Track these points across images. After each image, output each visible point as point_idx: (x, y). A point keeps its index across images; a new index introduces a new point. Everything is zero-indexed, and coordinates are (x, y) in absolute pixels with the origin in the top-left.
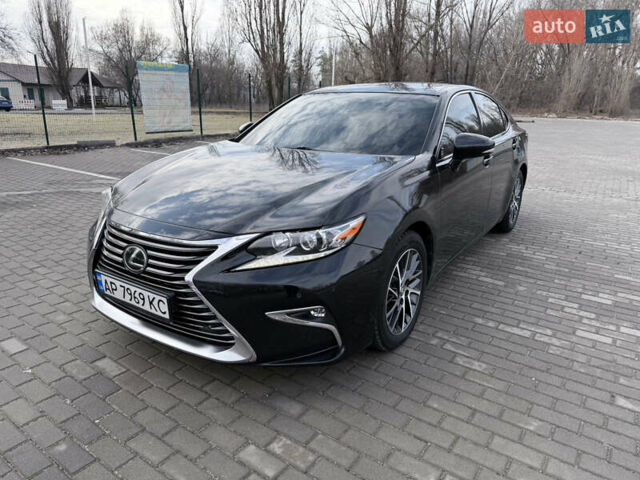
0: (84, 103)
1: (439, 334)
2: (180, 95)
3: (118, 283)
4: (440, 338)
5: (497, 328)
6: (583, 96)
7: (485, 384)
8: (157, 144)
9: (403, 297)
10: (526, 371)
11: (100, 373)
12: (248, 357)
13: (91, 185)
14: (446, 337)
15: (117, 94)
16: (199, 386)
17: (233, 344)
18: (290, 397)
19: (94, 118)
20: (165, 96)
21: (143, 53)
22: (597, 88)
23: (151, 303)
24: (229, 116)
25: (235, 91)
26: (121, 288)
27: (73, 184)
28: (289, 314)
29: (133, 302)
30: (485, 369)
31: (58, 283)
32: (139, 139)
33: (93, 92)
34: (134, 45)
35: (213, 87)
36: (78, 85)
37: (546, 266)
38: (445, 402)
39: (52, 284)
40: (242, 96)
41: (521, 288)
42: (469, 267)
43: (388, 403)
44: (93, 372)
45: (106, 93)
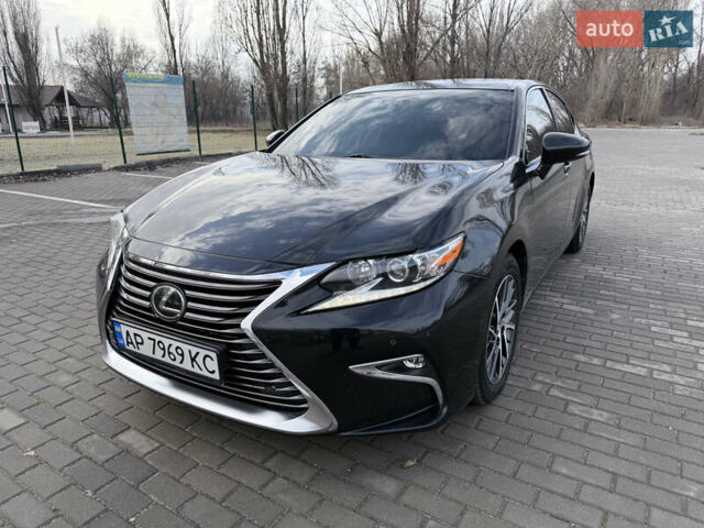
0: (60, 124)
1: (540, 378)
2: (174, 111)
3: (145, 335)
4: (542, 382)
5: (604, 366)
6: (611, 103)
7: (616, 438)
8: (151, 166)
9: (499, 335)
10: (657, 418)
11: (126, 451)
12: (327, 426)
13: (81, 215)
14: (547, 380)
15: (97, 113)
16: (258, 461)
17: (306, 409)
18: (378, 470)
19: (73, 140)
20: (157, 112)
21: (125, 67)
22: (626, 95)
23: (193, 360)
24: (227, 135)
25: (231, 106)
26: (148, 341)
27: (59, 214)
28: (379, 367)
29: (167, 359)
30: (609, 419)
31: (55, 335)
32: (128, 162)
33: (69, 112)
34: (115, 58)
35: (206, 103)
36: (51, 105)
37: (634, 289)
38: (574, 464)
39: (48, 336)
40: (238, 112)
41: (615, 316)
42: (547, 293)
43: (504, 471)
44: (117, 450)
45: (84, 112)
